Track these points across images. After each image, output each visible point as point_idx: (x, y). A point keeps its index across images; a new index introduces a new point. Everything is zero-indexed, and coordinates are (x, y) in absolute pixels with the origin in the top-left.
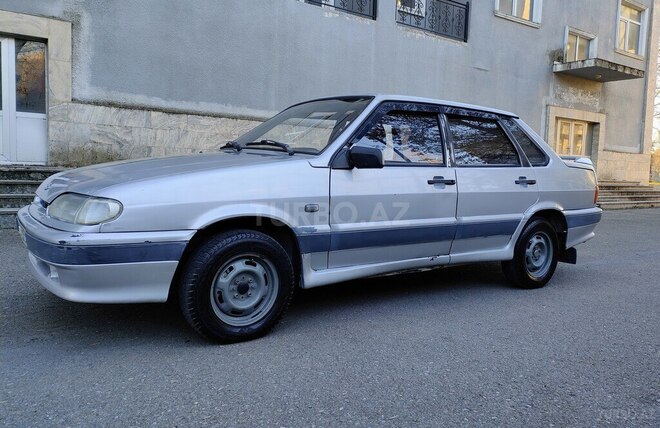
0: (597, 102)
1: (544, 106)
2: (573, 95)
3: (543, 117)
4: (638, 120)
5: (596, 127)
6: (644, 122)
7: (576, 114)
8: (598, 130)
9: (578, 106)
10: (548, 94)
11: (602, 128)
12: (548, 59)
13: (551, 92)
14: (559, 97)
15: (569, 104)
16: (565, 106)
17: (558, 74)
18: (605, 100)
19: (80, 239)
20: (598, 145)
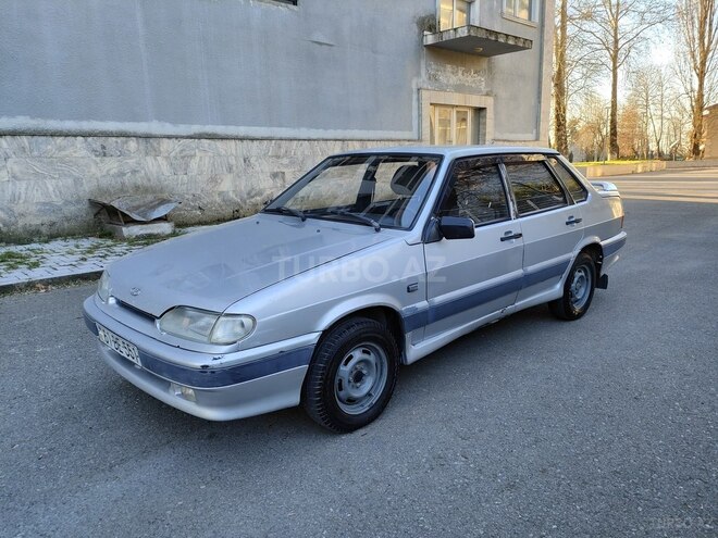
0: (481, 81)
1: (415, 90)
2: (451, 75)
3: (415, 104)
4: (533, 101)
5: (482, 114)
6: (540, 102)
7: (456, 99)
8: (485, 116)
9: (459, 88)
10: (418, 74)
11: (490, 114)
12: (415, 29)
13: (423, 71)
14: (433, 78)
15: (447, 86)
16: (442, 89)
17: (430, 47)
18: (492, 79)
19: (223, 361)
20: (485, 135)
